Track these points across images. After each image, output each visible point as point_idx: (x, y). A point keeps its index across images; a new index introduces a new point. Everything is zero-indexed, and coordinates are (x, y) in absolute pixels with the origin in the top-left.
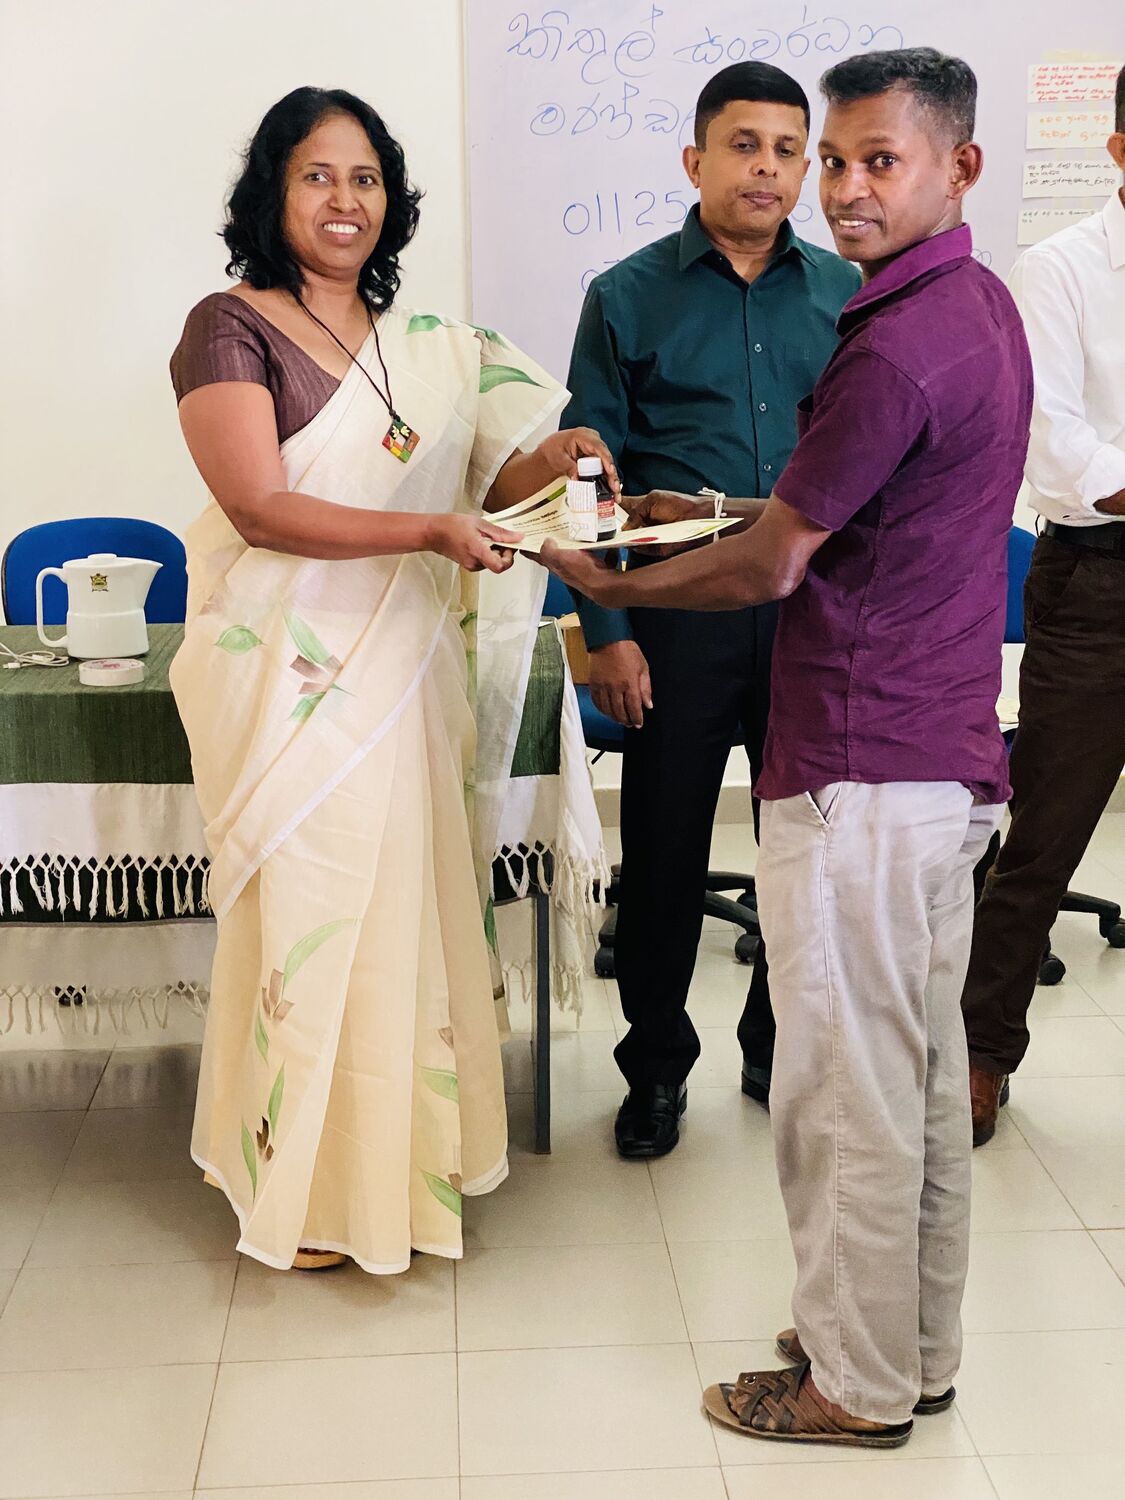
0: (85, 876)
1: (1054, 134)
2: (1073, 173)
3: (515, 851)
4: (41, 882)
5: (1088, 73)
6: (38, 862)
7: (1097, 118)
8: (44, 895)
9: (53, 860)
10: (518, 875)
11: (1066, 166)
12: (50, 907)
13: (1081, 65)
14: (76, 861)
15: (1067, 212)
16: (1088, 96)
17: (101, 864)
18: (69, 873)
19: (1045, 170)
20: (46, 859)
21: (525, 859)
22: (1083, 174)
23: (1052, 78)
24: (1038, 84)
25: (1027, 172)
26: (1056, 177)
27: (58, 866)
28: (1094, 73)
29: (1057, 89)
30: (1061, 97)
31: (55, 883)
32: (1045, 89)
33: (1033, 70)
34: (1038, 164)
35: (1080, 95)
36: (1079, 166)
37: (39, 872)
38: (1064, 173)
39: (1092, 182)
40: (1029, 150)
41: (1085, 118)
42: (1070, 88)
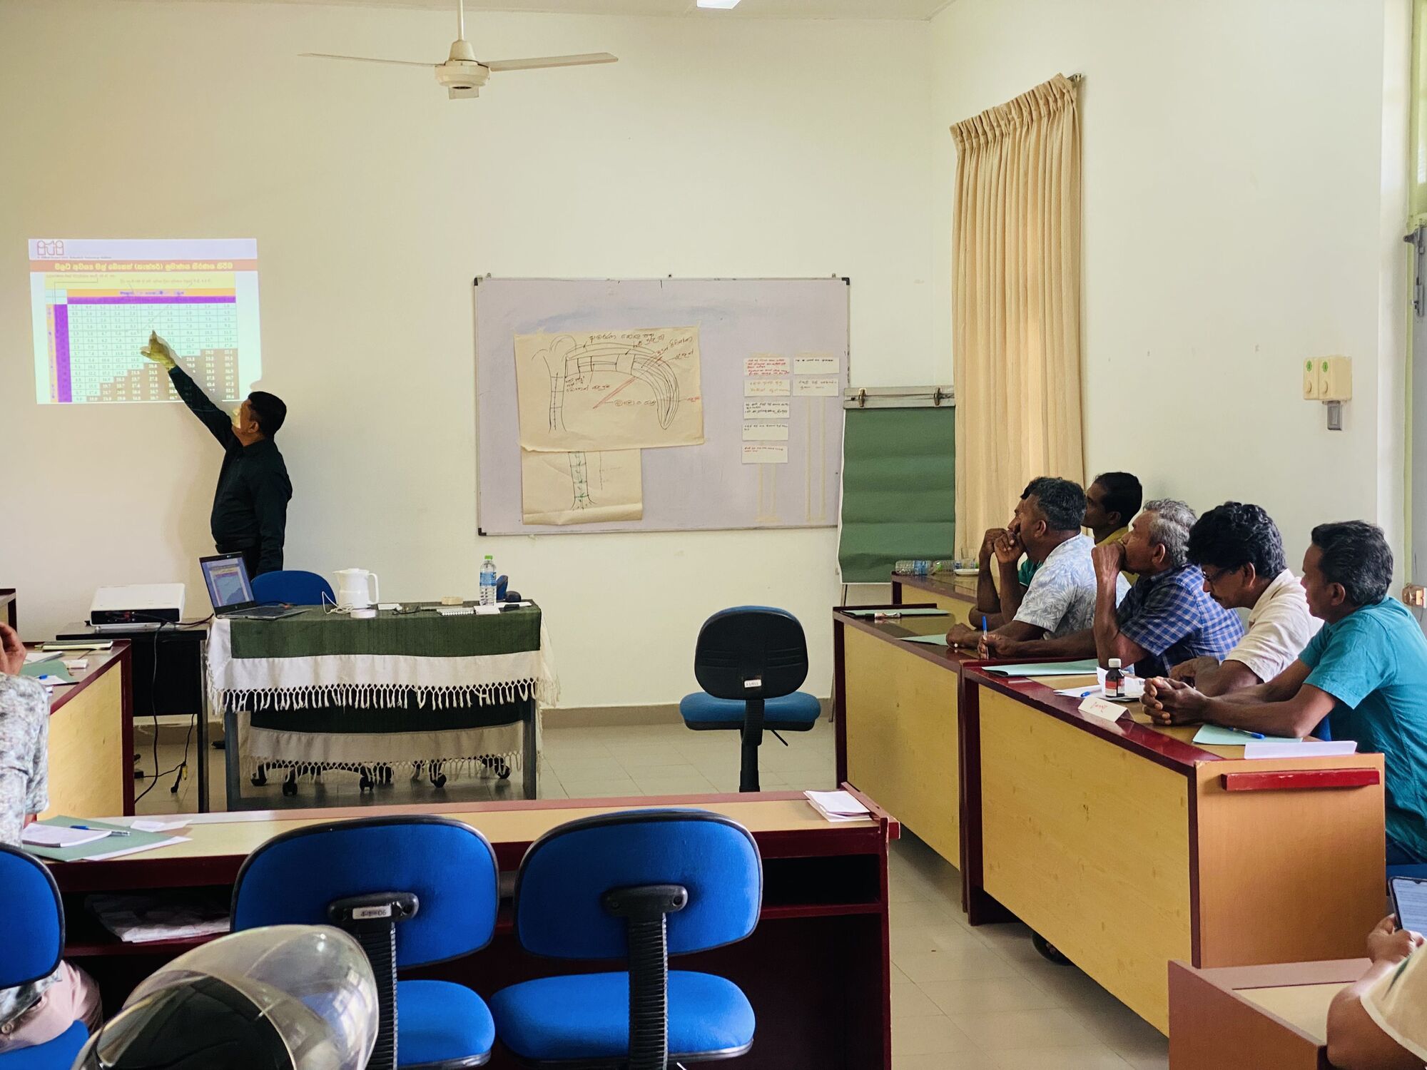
0: (354, 692)
1: (758, 390)
2: (767, 407)
3: (522, 682)
4: (336, 695)
5: (772, 362)
6: (335, 687)
7: (777, 382)
8: (337, 700)
9: (341, 686)
10: (524, 693)
11: (764, 405)
12: (340, 704)
13: (768, 359)
14: (350, 686)
15: (765, 425)
16: (772, 372)
17: (360, 687)
18: (347, 690)
19: (755, 406)
20: (338, 686)
21: (526, 685)
22: (772, 408)
23: (755, 364)
24: (748, 367)
25: (745, 407)
26: (760, 409)
27: (343, 688)
28: (775, 362)
29: (757, 369)
30: (760, 373)
31: (342, 695)
32: (753, 369)
33: (746, 360)
34: (751, 404)
35: (769, 372)
36: (770, 404)
37: (336, 691)
38: (763, 408)
39: (776, 411)
40: (746, 397)
41: (771, 383)
42: (764, 369)
